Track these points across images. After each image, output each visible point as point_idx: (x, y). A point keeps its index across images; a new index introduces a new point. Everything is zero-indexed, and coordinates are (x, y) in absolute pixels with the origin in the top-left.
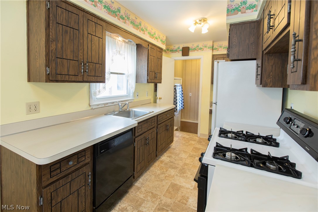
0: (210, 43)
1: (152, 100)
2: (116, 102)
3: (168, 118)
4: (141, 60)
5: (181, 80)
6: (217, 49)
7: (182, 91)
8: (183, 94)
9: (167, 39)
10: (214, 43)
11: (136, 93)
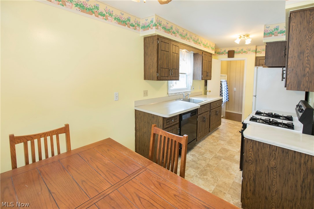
0: (254, 48)
1: (203, 93)
2: (182, 92)
3: (217, 106)
4: (197, 64)
5: (225, 76)
6: (260, 52)
7: (227, 86)
8: (227, 88)
9: (216, 45)
10: (258, 47)
11: (193, 87)
